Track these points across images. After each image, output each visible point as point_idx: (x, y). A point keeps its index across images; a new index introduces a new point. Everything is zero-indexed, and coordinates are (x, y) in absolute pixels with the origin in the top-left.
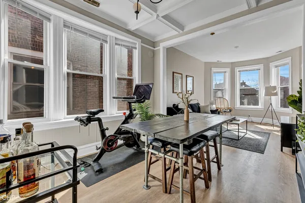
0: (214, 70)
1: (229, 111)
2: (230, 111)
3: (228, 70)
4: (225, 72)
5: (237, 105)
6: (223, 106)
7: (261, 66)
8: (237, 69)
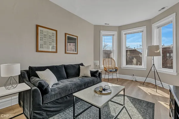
0: (103, 32)
1: (114, 70)
2: (116, 70)
3: (116, 33)
4: (113, 35)
5: (123, 65)
6: (110, 66)
7: (144, 28)
8: (123, 32)
